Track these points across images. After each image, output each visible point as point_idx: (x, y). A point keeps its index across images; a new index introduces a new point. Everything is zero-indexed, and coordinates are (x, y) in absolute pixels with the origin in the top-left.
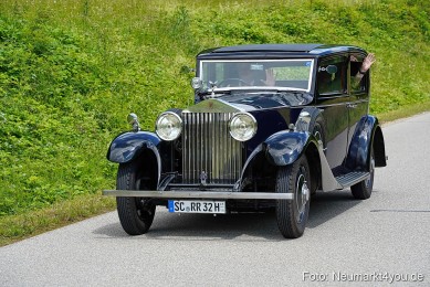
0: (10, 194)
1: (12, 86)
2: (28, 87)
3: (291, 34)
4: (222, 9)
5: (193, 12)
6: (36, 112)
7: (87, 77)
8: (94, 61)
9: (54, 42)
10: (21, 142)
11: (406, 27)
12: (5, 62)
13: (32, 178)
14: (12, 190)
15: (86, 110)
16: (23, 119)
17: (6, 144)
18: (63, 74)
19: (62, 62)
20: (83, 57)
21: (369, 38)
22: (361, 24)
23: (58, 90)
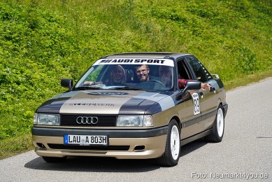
1: (15, 50)
3: (203, 16)
6: (31, 68)
8: (69, 33)
10: (21, 87)
12: (10, 34)
13: (28, 112)
14: (14, 120)
15: (64, 67)
16: (22, 72)
17: (10, 89)
18: (49, 42)
19: (48, 34)
22: (251, 10)
23: (45, 53)
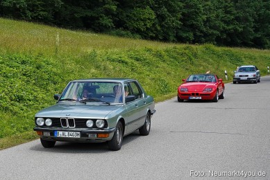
0: (27, 123)
2: (34, 82)
4: (109, 51)
5: (98, 52)
7: (56, 78)
9: (44, 64)
11: (184, 59)
20: (55, 70)
21: (169, 63)
